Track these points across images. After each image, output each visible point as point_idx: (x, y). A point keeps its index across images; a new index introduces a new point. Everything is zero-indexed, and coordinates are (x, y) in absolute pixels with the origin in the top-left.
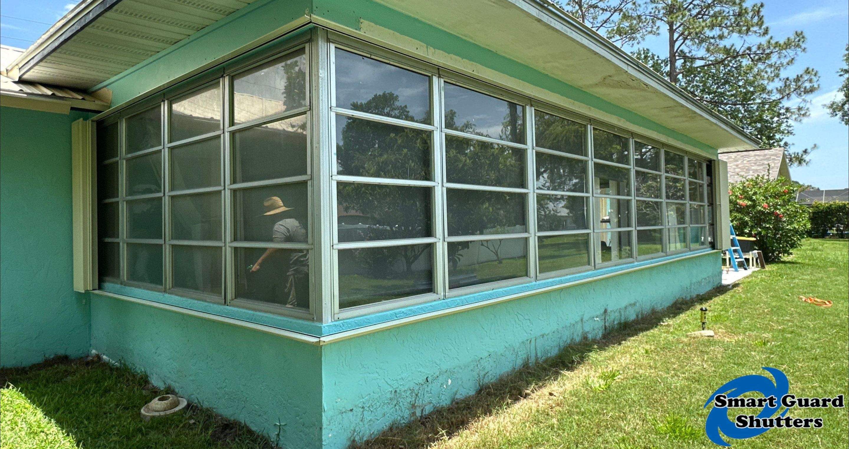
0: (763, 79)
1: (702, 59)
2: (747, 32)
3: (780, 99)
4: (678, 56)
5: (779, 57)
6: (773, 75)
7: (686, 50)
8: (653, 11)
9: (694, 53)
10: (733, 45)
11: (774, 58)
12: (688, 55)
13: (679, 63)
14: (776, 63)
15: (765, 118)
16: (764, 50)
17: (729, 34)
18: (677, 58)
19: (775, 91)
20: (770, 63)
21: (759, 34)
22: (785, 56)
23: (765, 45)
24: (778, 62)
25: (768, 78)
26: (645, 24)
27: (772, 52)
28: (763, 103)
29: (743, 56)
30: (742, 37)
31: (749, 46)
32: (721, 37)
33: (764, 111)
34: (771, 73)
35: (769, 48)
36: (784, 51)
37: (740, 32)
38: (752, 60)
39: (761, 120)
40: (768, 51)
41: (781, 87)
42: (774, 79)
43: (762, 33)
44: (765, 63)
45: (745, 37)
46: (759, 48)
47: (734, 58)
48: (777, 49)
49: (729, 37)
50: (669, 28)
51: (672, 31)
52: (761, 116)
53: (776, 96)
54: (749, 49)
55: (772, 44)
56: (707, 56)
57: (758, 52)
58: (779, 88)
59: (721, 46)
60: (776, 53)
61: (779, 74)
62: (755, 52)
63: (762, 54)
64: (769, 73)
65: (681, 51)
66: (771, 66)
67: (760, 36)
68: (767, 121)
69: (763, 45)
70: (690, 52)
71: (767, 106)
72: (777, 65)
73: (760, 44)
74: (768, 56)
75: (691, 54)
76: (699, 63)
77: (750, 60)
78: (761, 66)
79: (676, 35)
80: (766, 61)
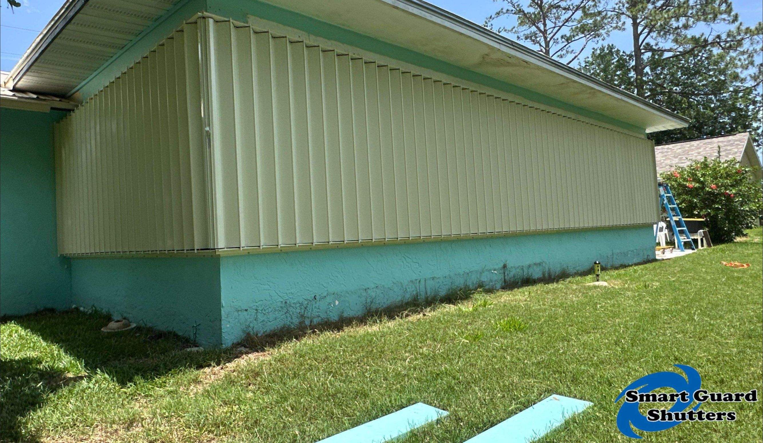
0: (736, 68)
1: (670, 50)
2: (714, 20)
3: (754, 86)
4: (643, 49)
5: (752, 44)
6: (747, 62)
7: (653, 43)
8: (617, 7)
9: (661, 45)
10: (703, 34)
11: (746, 45)
12: (654, 47)
13: (647, 56)
14: (748, 50)
15: (739, 106)
16: (735, 37)
17: (694, 23)
18: (643, 51)
19: (749, 78)
20: (742, 50)
21: (728, 22)
22: (758, 42)
23: (735, 32)
24: (751, 49)
25: (742, 66)
26: (609, 20)
27: (743, 39)
28: (736, 92)
29: (713, 44)
30: (709, 25)
31: (718, 34)
32: (686, 27)
33: (737, 99)
34: (745, 60)
35: (739, 34)
36: (755, 37)
37: (705, 20)
38: (723, 49)
39: (734, 108)
40: (739, 38)
41: (755, 74)
42: (748, 67)
43: (731, 21)
44: (736, 50)
45: (712, 25)
46: (729, 35)
47: (704, 47)
48: (748, 35)
49: (694, 26)
50: (632, 22)
51: (635, 25)
52: (733, 104)
53: (750, 83)
54: (719, 37)
55: (742, 30)
56: (676, 47)
57: (729, 39)
58: (753, 75)
59: (689, 37)
60: (748, 40)
61: (753, 61)
62: (726, 39)
63: (732, 41)
64: (743, 61)
65: (648, 44)
66: (743, 53)
67: (729, 23)
68: (741, 110)
69: (733, 32)
70: (657, 45)
71: (741, 94)
72: (749, 52)
73: (730, 31)
74: (740, 43)
75: (657, 47)
76: (667, 55)
77: (720, 48)
78: (733, 54)
79: (640, 29)
80: (738, 49)
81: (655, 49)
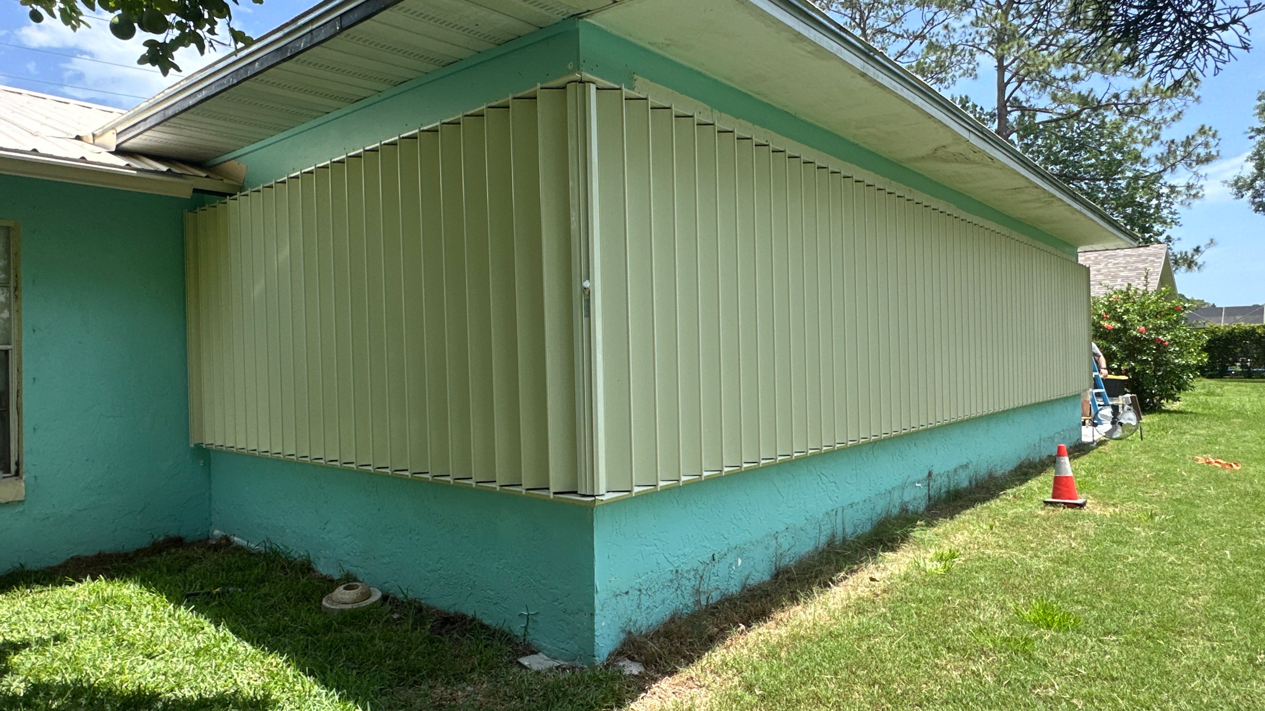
0: (1135, 143)
1: (1045, 111)
2: (1115, 71)
3: (1160, 172)
4: (1010, 106)
5: (1161, 110)
6: (1150, 136)
7: (1022, 97)
8: (970, 39)
9: (1033, 102)
10: (1092, 90)
11: (1153, 111)
12: (1024, 104)
13: (1012, 117)
14: (1155, 118)
15: (1138, 199)
16: (1138, 99)
17: (1087, 74)
18: (1009, 109)
19: (1153, 160)
20: (1146, 118)
21: (1131, 75)
22: (1169, 108)
23: (1140, 91)
24: (1159, 117)
25: (1144, 142)
26: (960, 58)
27: (1149, 102)
28: (1136, 178)
29: (1107, 106)
30: (1107, 78)
31: (1116, 91)
32: (1076, 79)
33: (1136, 189)
34: (1148, 132)
35: (1146, 95)
36: (1168, 100)
37: (1103, 72)
38: (1121, 114)
39: (1132, 202)
40: (1144, 100)
41: (1162, 154)
42: (1151, 142)
43: (1135, 73)
44: (1139, 117)
45: (1111, 79)
46: (1131, 96)
47: (1095, 109)
48: (1157, 97)
49: (1086, 79)
50: (997, 64)
51: (1001, 69)
52: (1133, 197)
53: (1154, 167)
54: (1117, 96)
55: (1150, 90)
56: (1053, 106)
57: (1130, 101)
58: (1160, 156)
59: (1075, 92)
60: (1156, 103)
61: (1159, 135)
62: (1126, 101)
63: (1135, 104)
64: (1145, 133)
65: (1015, 99)
66: (1147, 122)
67: (1133, 76)
68: (1141, 205)
69: (1138, 91)
70: (1027, 101)
71: (1141, 182)
72: (1156, 122)
73: (1134, 90)
74: (1144, 108)
75: (1029, 104)
76: (1041, 117)
77: (1117, 112)
78: (1132, 122)
79: (1007, 75)
80: (1141, 116)
81: (1024, 107)
